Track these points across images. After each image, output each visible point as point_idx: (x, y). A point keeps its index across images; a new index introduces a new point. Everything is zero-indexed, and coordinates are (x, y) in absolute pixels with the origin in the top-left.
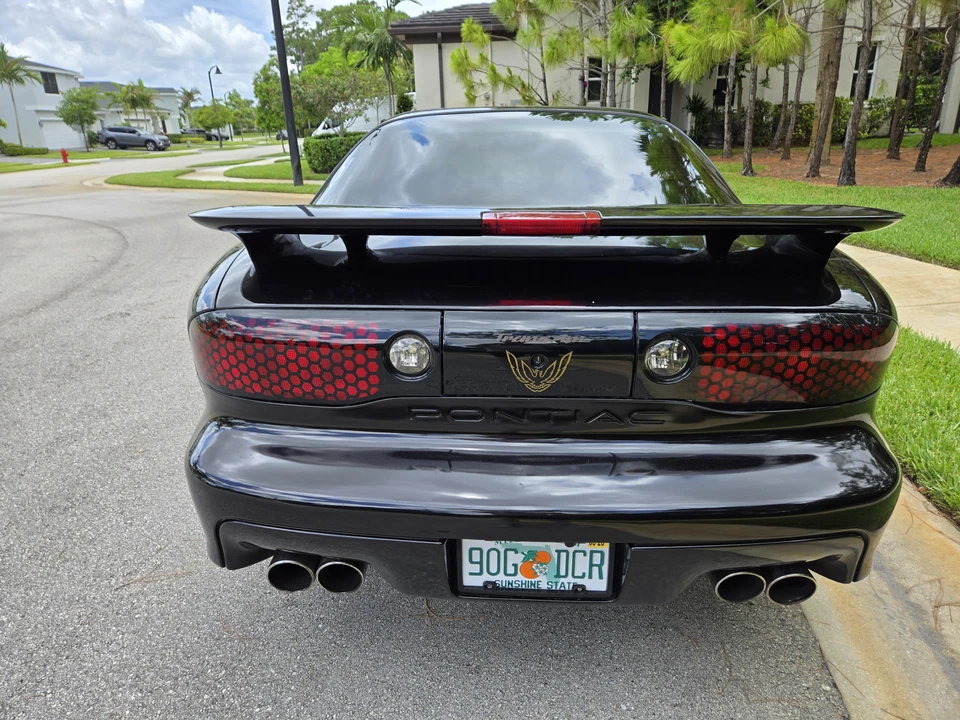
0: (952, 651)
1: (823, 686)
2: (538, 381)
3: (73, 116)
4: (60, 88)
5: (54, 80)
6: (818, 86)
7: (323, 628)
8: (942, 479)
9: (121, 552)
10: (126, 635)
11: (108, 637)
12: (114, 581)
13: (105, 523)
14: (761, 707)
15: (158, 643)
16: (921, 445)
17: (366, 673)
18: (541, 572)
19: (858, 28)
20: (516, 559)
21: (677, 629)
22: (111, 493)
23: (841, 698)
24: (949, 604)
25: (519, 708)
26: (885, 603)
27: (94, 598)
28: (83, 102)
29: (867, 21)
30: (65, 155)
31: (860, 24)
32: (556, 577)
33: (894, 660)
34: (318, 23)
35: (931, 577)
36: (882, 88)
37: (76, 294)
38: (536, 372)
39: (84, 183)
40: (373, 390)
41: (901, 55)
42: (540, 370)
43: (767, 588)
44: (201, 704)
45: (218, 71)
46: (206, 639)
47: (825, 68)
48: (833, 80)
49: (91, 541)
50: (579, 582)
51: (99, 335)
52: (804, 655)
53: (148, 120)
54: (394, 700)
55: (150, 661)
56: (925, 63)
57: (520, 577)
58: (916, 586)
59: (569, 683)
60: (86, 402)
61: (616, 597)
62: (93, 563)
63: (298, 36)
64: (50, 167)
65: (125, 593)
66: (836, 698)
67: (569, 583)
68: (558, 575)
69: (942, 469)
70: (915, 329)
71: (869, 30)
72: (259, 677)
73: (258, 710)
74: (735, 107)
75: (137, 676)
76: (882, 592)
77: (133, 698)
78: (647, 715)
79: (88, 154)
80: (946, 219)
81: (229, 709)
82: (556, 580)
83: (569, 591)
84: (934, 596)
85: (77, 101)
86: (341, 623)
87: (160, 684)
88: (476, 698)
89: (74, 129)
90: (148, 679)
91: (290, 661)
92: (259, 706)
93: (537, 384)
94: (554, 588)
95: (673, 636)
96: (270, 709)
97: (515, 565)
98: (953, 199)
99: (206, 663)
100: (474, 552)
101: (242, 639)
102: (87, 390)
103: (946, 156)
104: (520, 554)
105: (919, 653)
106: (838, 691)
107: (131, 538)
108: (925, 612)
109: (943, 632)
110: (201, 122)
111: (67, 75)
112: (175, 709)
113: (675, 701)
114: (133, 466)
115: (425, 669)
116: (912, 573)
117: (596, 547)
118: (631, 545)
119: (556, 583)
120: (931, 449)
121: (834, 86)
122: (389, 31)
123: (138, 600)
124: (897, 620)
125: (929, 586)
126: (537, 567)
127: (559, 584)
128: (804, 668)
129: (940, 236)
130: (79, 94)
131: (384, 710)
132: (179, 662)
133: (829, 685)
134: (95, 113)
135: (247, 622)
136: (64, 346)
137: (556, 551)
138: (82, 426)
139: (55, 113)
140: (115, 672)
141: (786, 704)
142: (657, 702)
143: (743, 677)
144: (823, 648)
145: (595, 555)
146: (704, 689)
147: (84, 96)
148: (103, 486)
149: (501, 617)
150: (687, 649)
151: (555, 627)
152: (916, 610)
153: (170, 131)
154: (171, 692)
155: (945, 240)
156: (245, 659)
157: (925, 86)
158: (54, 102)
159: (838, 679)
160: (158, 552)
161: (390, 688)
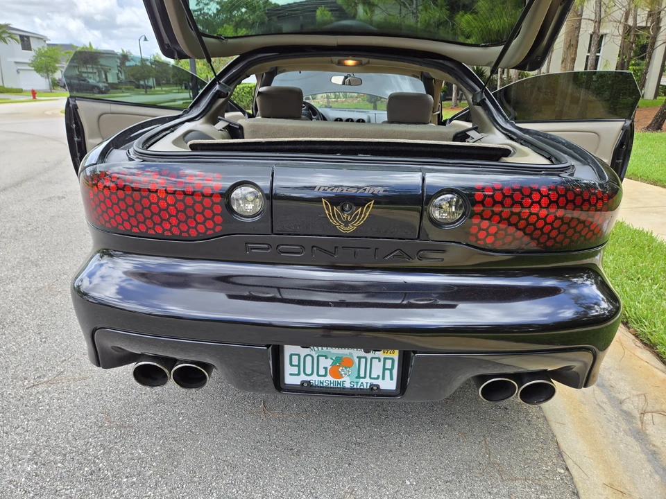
0: (654, 446)
1: (559, 470)
2: (347, 224)
3: (42, 67)
4: (32, 47)
5: (29, 41)
6: (563, 61)
7: (183, 420)
8: (647, 324)
9: (35, 361)
10: (30, 422)
11: (16, 423)
12: (26, 382)
13: (25, 341)
14: (511, 484)
15: (54, 428)
16: (631, 300)
17: (211, 454)
18: (346, 374)
19: (591, 20)
20: (326, 363)
21: (451, 425)
22: (34, 320)
23: (572, 479)
24: (652, 412)
25: (328, 482)
26: (604, 410)
27: (10, 394)
28: (49, 57)
29: (598, 15)
30: (34, 93)
31: (593, 17)
32: (357, 378)
33: (611, 451)
34: (217, 9)
35: (639, 393)
36: (606, 65)
37: (28, 183)
38: (345, 216)
39: (46, 113)
40: (218, 229)
41: (619, 43)
42: (349, 215)
43: (518, 391)
44: (82, 475)
45: (146, 39)
46: (91, 426)
47: (567, 49)
48: (573, 56)
49: (14, 353)
50: (375, 382)
51: (40, 210)
52: (545, 447)
53: (95, 73)
54: (232, 474)
55: (46, 442)
56: (635, 52)
57: (329, 378)
58: (628, 398)
59: (367, 464)
60: (23, 256)
61: (403, 394)
62: (13, 369)
63: (203, 17)
64: (23, 102)
65: (34, 391)
66: (568, 478)
67: (367, 383)
68: (359, 377)
69: (647, 316)
70: (627, 222)
71: (598, 22)
72: (130, 456)
73: (125, 480)
74: (505, 76)
75: (35, 453)
76: (602, 402)
77: (29, 469)
78: (425, 488)
79: (51, 94)
80: (649, 153)
81: (103, 479)
82: (357, 380)
83: (367, 389)
84: (641, 406)
85: (45, 57)
86: (197, 417)
87: (52, 459)
88: (295, 474)
89: (42, 76)
90: (43, 455)
91: (154, 444)
92: (127, 477)
93: (346, 226)
94: (355, 387)
95: (448, 430)
96: (135, 480)
97: (326, 368)
98: (654, 140)
99: (89, 444)
100: (293, 357)
101: (119, 427)
102: (26, 247)
103: (649, 114)
104: (329, 359)
105: (630, 447)
106: (570, 473)
107: (43, 352)
108: (633, 417)
109: (647, 432)
110: (132, 75)
111: (38, 38)
112: (61, 478)
113: (447, 479)
114: (52, 301)
115: (258, 452)
116: (624, 389)
117: (388, 355)
118: (415, 352)
119: (357, 383)
120: (639, 302)
121: (574, 60)
122: (266, 13)
123: (43, 396)
124: (613, 423)
125: (637, 399)
126: (342, 370)
127: (360, 384)
128: (545, 456)
129: (644, 163)
130: (46, 52)
131: (224, 482)
132: (69, 442)
133: (563, 469)
134: (57, 65)
135: (125, 414)
136: (14, 217)
137: (358, 357)
138: (18, 272)
139: (29, 64)
140: (18, 449)
141: (530, 482)
142: (434, 479)
143: (498, 462)
144: (559, 442)
145: (387, 361)
146: (469, 470)
147: (49, 53)
148: (27, 314)
149: (319, 414)
150: (458, 440)
151: (359, 422)
152: (628, 415)
153: (110, 80)
154: (59, 465)
155: (648, 165)
156: (119, 442)
157: (634, 67)
158: (28, 56)
159: (570, 464)
160: (62, 362)
161: (230, 465)
